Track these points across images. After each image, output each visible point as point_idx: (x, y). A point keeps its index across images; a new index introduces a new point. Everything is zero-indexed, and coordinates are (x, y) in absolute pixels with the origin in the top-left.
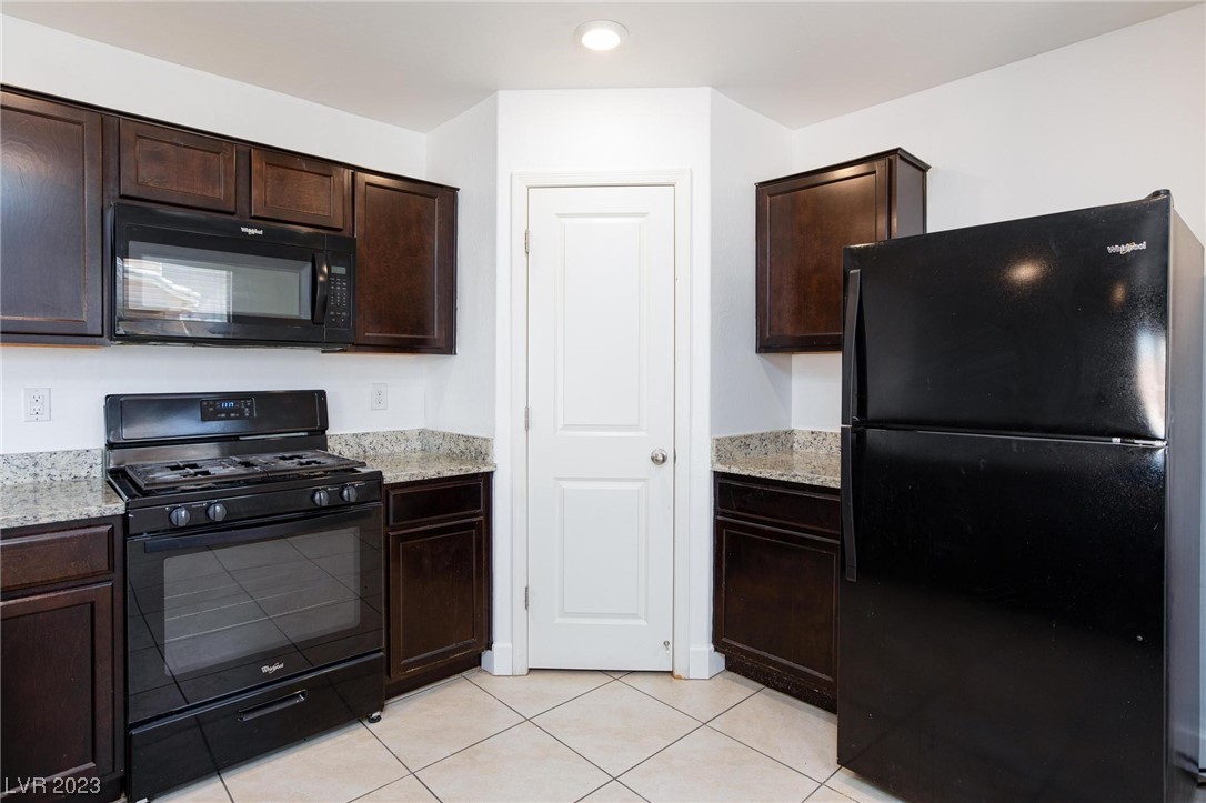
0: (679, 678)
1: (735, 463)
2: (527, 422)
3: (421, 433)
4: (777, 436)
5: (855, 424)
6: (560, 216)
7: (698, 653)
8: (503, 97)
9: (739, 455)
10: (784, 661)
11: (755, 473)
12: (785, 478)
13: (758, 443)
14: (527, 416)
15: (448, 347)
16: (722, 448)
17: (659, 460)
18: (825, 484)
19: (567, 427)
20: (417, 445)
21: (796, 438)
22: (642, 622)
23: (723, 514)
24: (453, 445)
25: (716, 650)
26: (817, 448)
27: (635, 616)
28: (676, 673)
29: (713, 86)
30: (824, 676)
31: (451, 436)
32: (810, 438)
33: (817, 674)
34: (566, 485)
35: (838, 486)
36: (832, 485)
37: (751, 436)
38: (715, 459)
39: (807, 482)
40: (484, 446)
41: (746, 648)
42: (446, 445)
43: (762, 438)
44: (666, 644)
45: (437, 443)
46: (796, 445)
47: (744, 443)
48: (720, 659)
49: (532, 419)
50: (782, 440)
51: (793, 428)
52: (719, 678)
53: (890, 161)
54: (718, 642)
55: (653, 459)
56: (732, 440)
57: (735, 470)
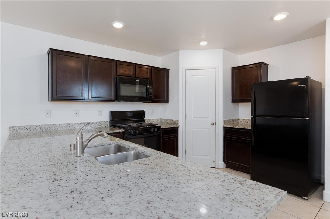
0: (217, 168)
1: (228, 125)
2: (186, 117)
3: (160, 119)
4: (236, 120)
5: (254, 116)
6: (192, 75)
7: (221, 163)
8: (180, 52)
9: (228, 123)
10: (239, 164)
11: (233, 127)
12: (239, 127)
13: (232, 121)
14: (186, 115)
15: (167, 101)
16: (225, 122)
17: (212, 124)
18: (247, 128)
19: (194, 118)
20: (159, 122)
21: (240, 120)
22: (209, 157)
23: (225, 135)
24: (169, 122)
25: (224, 163)
26: (245, 122)
27: (207, 156)
28: (216, 167)
29: (224, 49)
30: (247, 166)
31: (168, 120)
32: (243, 120)
33: (246, 166)
34: (194, 129)
35: (250, 129)
36: (249, 128)
37: (231, 120)
38: (224, 124)
39: (244, 128)
40: (177, 121)
41: (231, 162)
42: (167, 122)
43: (233, 120)
44: (214, 161)
45: (165, 121)
46: (240, 122)
47: (229, 121)
48: (225, 165)
49: (187, 116)
50: (237, 121)
51: (239, 118)
52: (225, 169)
53: (260, 64)
54: (225, 161)
55: (211, 124)
56: (227, 120)
57: (228, 126)
